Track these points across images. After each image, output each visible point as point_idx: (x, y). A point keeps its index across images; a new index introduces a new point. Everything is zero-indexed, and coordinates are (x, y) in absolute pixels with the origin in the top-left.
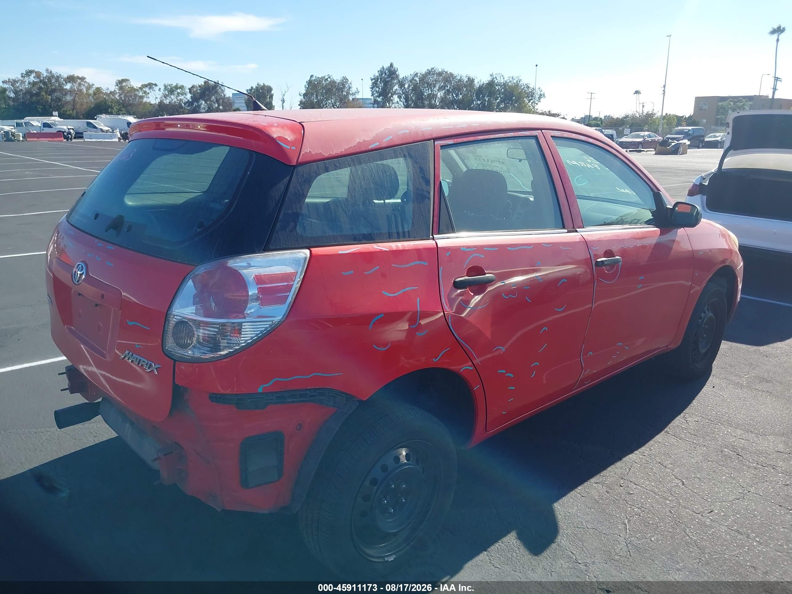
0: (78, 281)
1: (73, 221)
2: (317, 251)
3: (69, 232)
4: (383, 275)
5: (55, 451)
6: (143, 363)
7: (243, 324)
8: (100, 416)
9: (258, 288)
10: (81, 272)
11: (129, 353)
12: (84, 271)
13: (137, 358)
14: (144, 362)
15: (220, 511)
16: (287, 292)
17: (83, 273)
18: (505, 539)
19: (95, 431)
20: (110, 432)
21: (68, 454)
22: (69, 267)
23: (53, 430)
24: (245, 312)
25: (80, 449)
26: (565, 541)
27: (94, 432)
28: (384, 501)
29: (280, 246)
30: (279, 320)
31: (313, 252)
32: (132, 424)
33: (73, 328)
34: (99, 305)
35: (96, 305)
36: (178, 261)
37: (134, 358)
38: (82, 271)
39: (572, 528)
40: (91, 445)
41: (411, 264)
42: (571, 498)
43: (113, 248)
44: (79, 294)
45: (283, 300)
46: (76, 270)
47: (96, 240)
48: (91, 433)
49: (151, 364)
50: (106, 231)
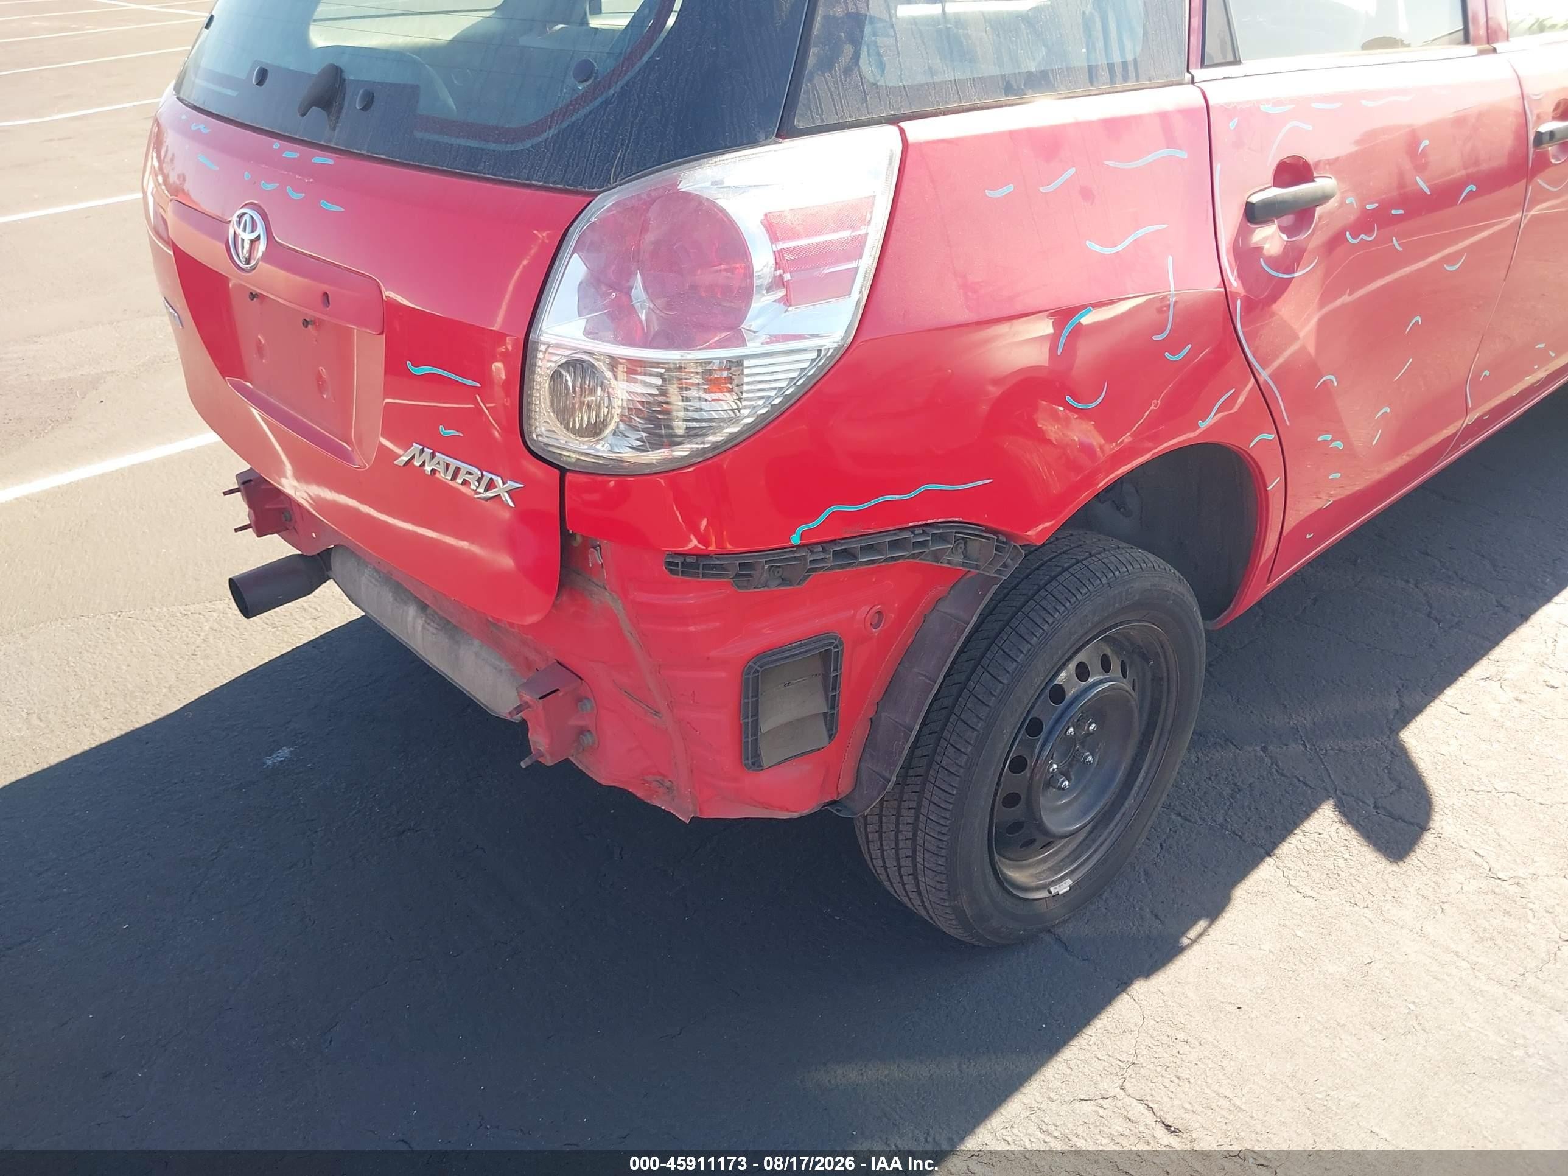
0: (248, 262)
1: (194, 98)
2: (919, 131)
3: (194, 128)
4: (1087, 194)
5: (238, 657)
6: (468, 477)
7: (746, 363)
8: (330, 582)
9: (774, 252)
10: (253, 236)
11: (422, 451)
12: (260, 230)
13: (448, 465)
14: (469, 473)
15: (688, 822)
16: (849, 259)
17: (258, 238)
18: (1309, 825)
19: (313, 606)
20: (346, 607)
21: (267, 661)
22: (216, 226)
23: (221, 607)
24: (742, 326)
25: (290, 649)
26: (1453, 826)
27: (310, 607)
28: (1051, 765)
29: (822, 121)
30: (836, 345)
31: (911, 138)
32: (423, 607)
33: (248, 384)
34: (314, 322)
35: (306, 323)
36: (534, 182)
37: (439, 463)
38: (253, 231)
39: (1459, 792)
40: (312, 638)
41: (1150, 158)
42: (1436, 717)
43: (331, 162)
44: (253, 296)
45: (841, 286)
46: (239, 231)
47: (277, 144)
48: (305, 610)
49: (491, 479)
50: (303, 115)
